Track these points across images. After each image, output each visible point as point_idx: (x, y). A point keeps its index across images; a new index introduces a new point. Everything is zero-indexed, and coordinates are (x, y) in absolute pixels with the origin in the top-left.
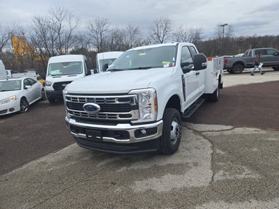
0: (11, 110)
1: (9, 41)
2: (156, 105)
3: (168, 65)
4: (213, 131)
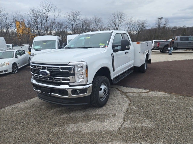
0: (5, 71)
2: (87, 73)
3: (103, 46)
4: (134, 93)
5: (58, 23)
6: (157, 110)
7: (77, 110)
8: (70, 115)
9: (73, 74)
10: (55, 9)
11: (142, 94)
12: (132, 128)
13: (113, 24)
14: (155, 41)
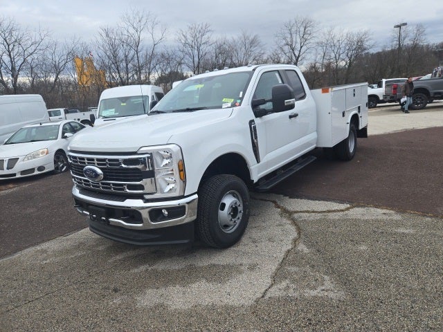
0: (40, 168)
1: (69, 65)
2: (182, 170)
3: (229, 105)
4: (313, 212)
5: (163, 56)
6: (360, 255)
7: (170, 256)
8: (155, 267)
9: (151, 174)
10: (154, 24)
11: (331, 216)
12: (287, 300)
13: (287, 48)
14: (386, 82)
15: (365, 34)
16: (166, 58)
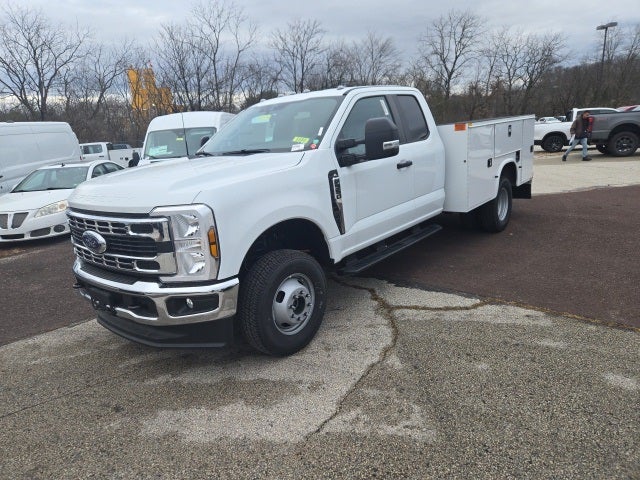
0: (58, 228)
1: (119, 79)
2: (214, 243)
3: (302, 147)
4: (424, 308)
5: (251, 68)
7: (205, 363)
8: (179, 379)
11: (449, 316)
12: (351, 438)
13: (435, 59)
14: (578, 113)
15: (556, 38)
16: (255, 72)
